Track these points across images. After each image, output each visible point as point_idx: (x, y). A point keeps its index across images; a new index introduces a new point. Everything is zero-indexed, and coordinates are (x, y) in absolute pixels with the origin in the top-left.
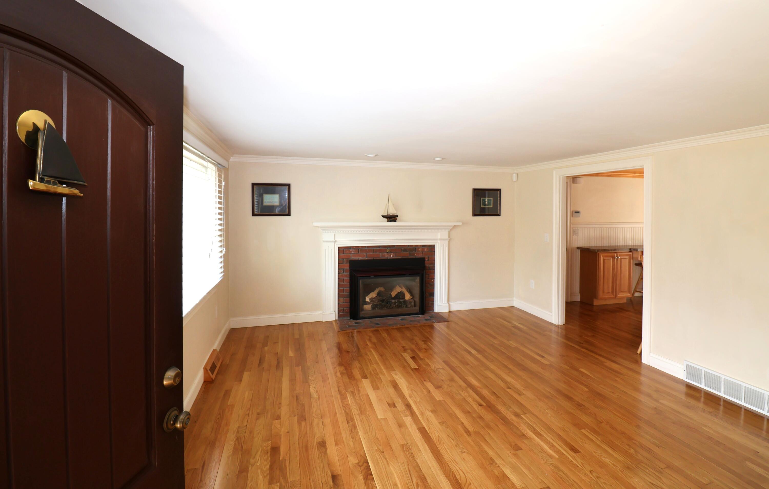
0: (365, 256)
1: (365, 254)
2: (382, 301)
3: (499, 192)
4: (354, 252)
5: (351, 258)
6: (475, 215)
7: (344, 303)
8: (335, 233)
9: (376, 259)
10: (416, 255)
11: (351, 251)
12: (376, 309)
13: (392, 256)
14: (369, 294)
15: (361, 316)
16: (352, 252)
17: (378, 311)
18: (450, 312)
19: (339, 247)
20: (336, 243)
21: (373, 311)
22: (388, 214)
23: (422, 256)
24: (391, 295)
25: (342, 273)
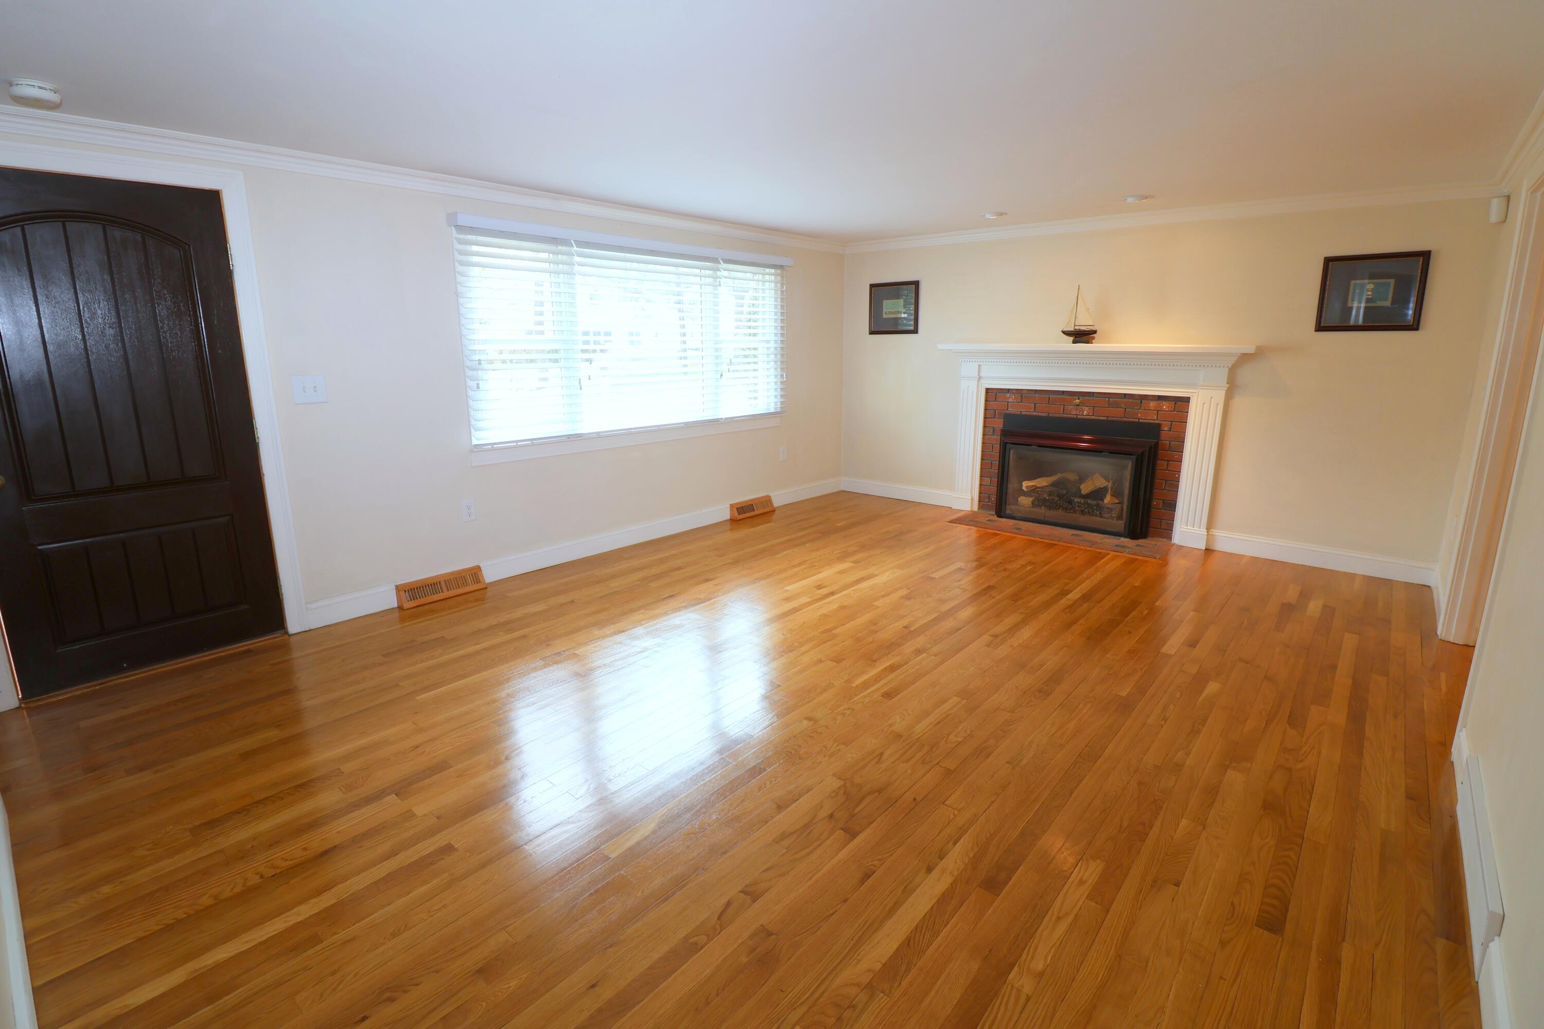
0: (1033, 408)
1: (1033, 405)
2: (1060, 496)
3: (1421, 260)
4: (1013, 400)
5: (1008, 410)
6: (1323, 327)
7: (990, 486)
8: (980, 363)
9: (1053, 417)
10: (1139, 415)
11: (1009, 398)
12: (1043, 507)
13: (1086, 412)
14: (1036, 479)
15: (1008, 512)
16: (1010, 400)
17: (1042, 512)
18: (1208, 551)
19: (988, 390)
20: (982, 381)
21: (1032, 509)
22: (1076, 328)
23: (1154, 420)
24: (1080, 490)
25: (989, 434)
